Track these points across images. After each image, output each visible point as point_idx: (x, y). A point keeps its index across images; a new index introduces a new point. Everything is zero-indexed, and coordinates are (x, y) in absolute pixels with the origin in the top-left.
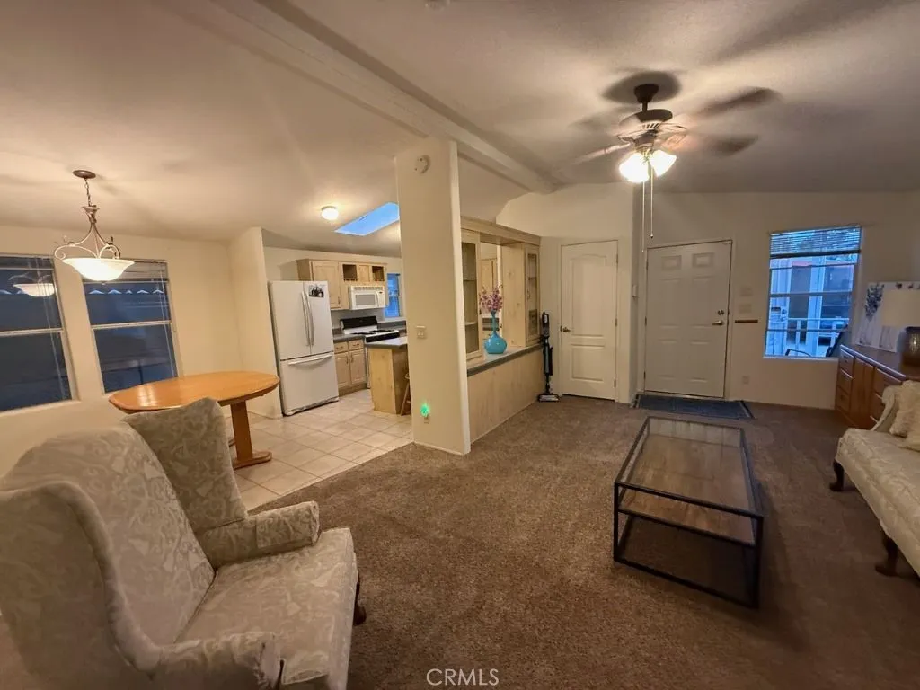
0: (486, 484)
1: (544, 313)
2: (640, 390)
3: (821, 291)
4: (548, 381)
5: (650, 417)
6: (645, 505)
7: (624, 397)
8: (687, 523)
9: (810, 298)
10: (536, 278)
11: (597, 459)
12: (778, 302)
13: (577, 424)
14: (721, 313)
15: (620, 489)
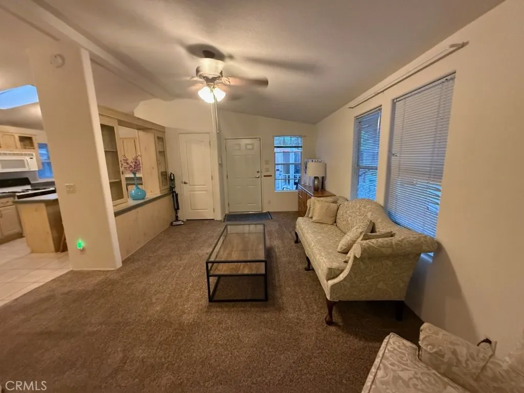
0: (132, 283)
1: (171, 173)
2: (227, 212)
3: (293, 162)
4: (177, 214)
5: (227, 225)
6: (223, 269)
7: (219, 217)
8: (240, 273)
9: (291, 166)
10: (164, 152)
11: (203, 252)
12: (280, 167)
13: (193, 235)
14: (258, 172)
15: (210, 265)
